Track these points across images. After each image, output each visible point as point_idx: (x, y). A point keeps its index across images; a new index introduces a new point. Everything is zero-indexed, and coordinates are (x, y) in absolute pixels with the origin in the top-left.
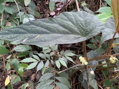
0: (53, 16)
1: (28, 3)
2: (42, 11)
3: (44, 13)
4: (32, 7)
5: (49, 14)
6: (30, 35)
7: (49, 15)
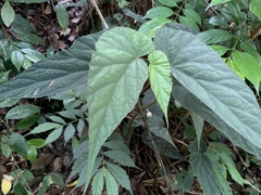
0: (68, 36)
1: (12, 20)
2: (42, 30)
3: (46, 34)
4: (20, 26)
5: (59, 34)
6: (39, 84)
7: (58, 37)
